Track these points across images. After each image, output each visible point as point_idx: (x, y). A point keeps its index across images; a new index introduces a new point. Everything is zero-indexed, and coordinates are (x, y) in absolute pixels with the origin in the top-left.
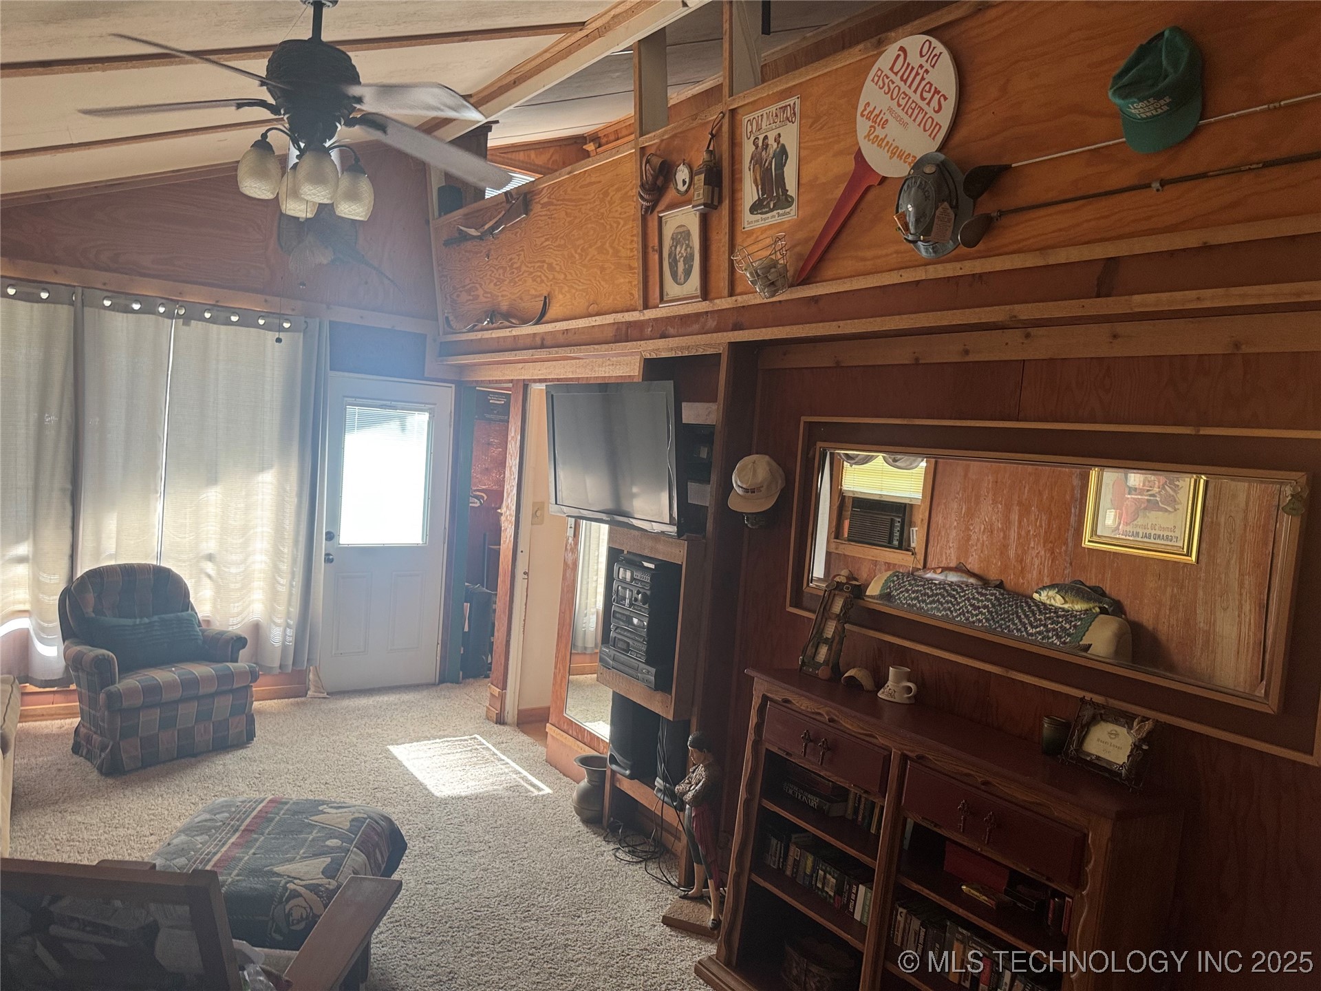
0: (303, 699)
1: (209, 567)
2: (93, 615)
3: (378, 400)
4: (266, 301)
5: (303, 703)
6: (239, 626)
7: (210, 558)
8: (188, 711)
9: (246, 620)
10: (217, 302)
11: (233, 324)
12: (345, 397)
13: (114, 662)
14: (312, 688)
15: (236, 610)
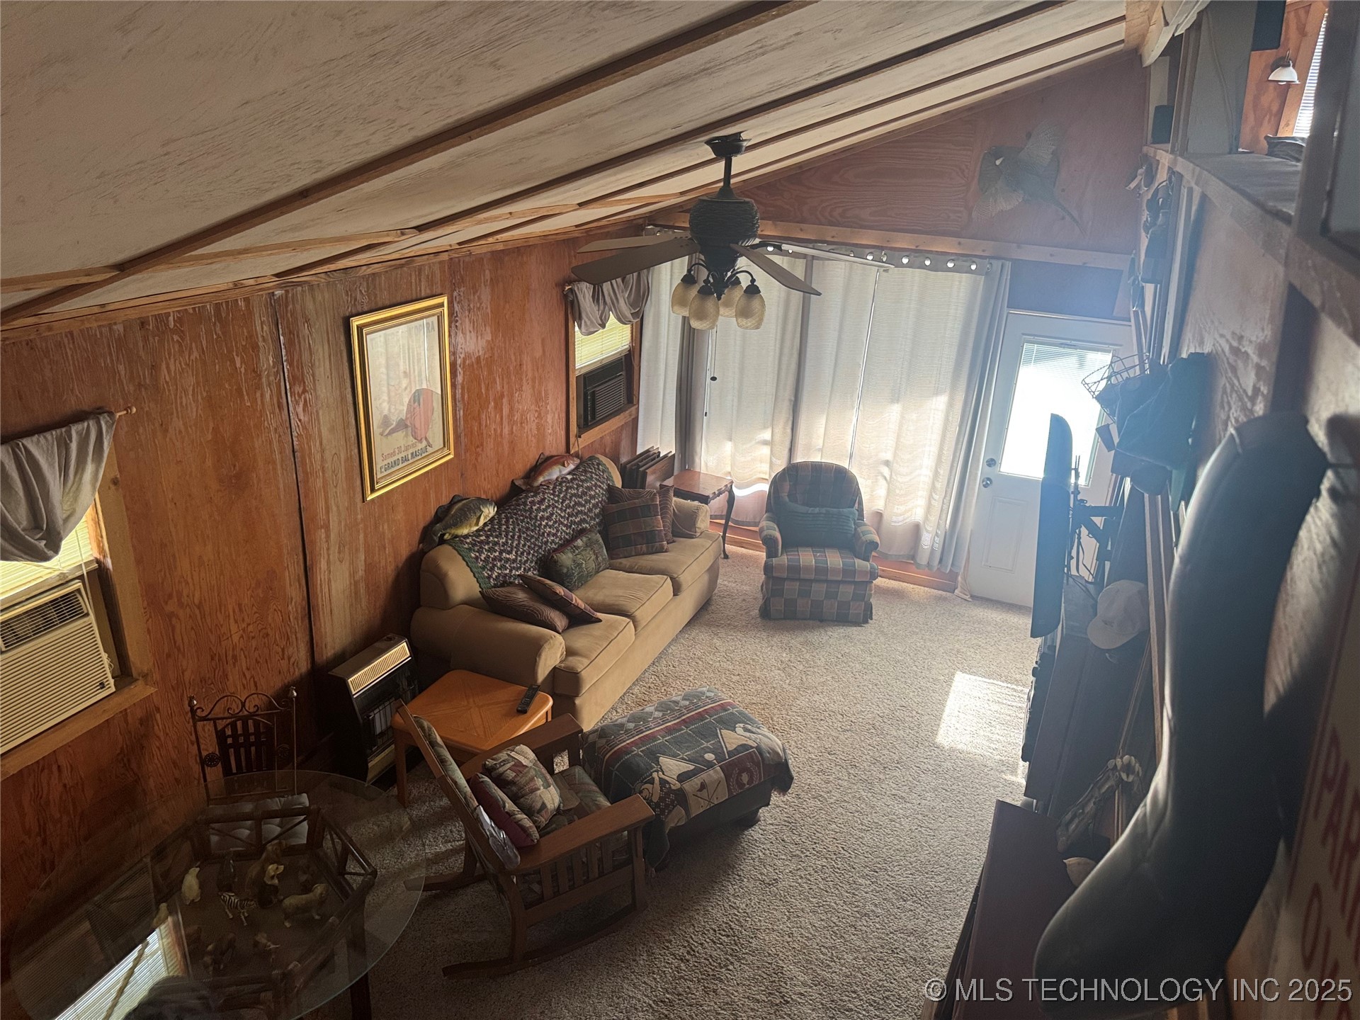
0: (949, 594)
1: (886, 471)
2: (787, 499)
3: (1055, 338)
4: (959, 243)
5: (945, 599)
6: (900, 524)
7: (887, 463)
8: (819, 590)
9: (908, 520)
10: (917, 247)
11: (925, 267)
12: (1023, 334)
13: (778, 542)
14: (959, 588)
15: (899, 511)
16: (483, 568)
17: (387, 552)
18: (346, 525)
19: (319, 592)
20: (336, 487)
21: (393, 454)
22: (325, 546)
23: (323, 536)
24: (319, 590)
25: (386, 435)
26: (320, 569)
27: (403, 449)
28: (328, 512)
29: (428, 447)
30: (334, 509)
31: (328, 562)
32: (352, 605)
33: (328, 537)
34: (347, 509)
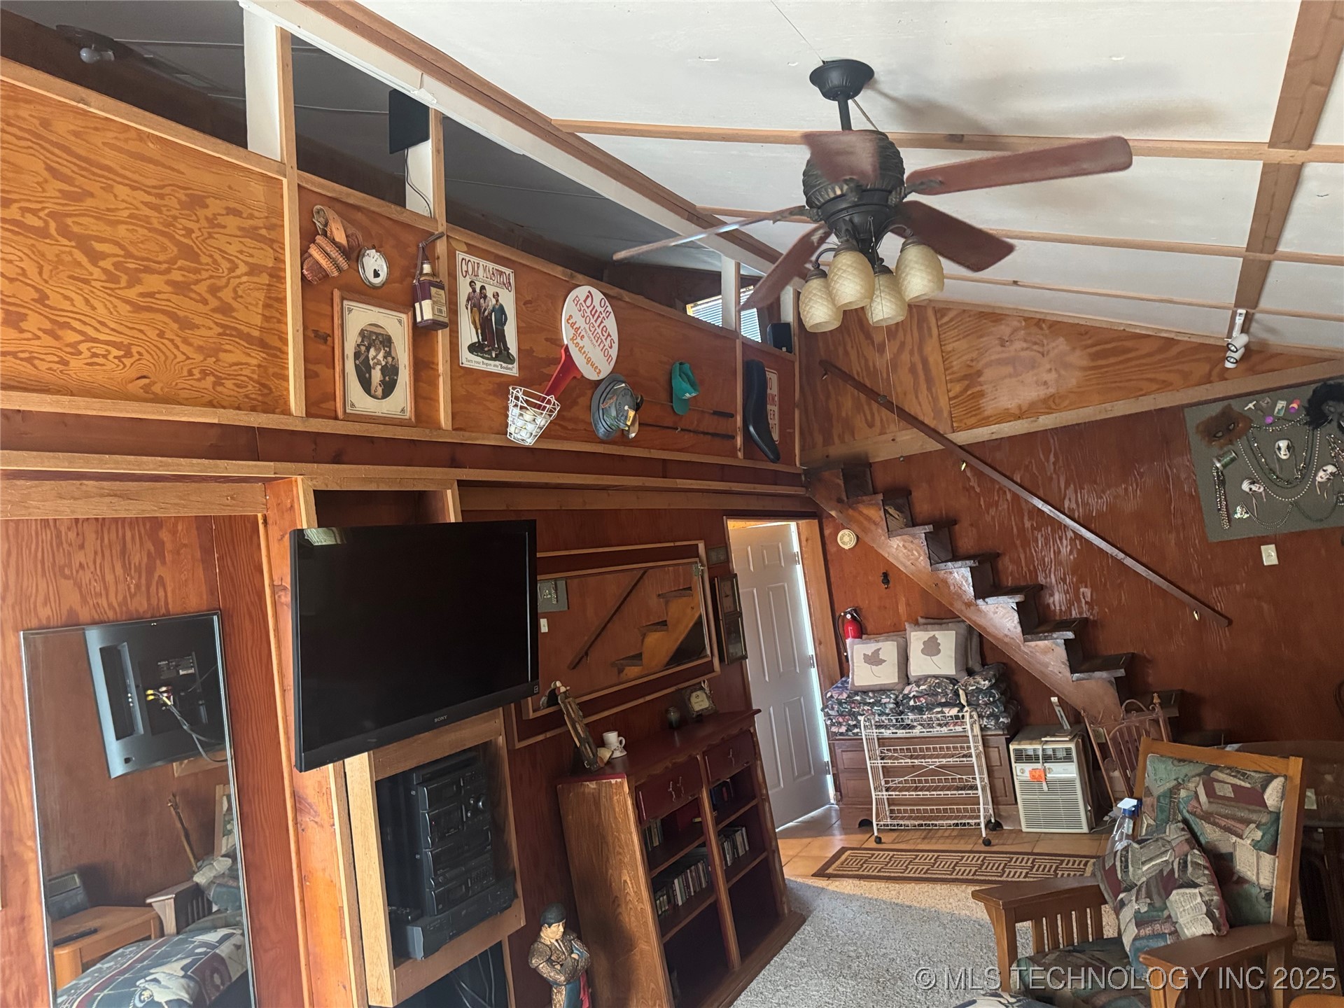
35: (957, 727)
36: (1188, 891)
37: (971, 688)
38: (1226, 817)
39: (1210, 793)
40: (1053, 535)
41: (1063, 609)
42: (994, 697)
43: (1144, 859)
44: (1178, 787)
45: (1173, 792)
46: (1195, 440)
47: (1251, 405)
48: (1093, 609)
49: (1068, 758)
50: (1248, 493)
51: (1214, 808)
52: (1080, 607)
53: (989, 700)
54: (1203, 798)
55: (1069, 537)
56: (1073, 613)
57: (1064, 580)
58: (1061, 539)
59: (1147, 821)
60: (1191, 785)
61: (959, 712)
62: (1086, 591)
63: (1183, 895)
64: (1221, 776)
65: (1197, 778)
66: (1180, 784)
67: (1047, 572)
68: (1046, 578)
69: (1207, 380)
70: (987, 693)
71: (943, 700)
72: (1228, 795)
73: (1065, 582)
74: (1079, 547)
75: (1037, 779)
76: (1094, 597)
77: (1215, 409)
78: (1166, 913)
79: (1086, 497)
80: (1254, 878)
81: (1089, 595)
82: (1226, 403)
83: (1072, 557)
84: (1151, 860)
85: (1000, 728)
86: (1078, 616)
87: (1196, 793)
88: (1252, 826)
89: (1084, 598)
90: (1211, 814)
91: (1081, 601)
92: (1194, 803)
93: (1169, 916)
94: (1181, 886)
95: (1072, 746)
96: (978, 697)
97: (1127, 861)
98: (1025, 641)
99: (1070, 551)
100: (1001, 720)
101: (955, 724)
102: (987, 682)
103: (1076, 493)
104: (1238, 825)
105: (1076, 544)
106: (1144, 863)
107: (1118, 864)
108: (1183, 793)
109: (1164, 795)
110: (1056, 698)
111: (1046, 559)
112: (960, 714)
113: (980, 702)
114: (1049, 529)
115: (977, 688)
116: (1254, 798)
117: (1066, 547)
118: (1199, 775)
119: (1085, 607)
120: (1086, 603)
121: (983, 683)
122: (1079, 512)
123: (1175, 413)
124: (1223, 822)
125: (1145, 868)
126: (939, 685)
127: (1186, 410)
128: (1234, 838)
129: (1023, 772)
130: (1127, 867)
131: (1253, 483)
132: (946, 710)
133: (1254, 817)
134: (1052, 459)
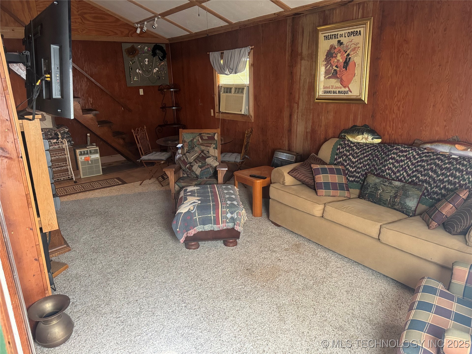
16: (337, 154)
17: (322, 129)
18: (305, 107)
19: (293, 126)
20: (303, 91)
21: (329, 88)
22: (297, 111)
23: (296, 107)
24: (293, 125)
25: (327, 78)
26: (294, 118)
27: (334, 87)
28: (299, 99)
29: (349, 92)
30: (301, 99)
31: (297, 117)
32: (304, 140)
33: (298, 108)
34: (307, 101)
35: (56, 146)
36: (209, 158)
37: (62, 132)
38: (207, 143)
39: (202, 139)
40: (80, 80)
41: (83, 106)
42: (70, 135)
43: (191, 156)
44: (193, 139)
45: (192, 141)
46: (125, 54)
47: (139, 46)
48: (93, 106)
49: (97, 153)
50: (138, 73)
51: (203, 142)
52: (89, 105)
53: (68, 136)
54: (200, 140)
55: (85, 81)
56: (86, 107)
57: (83, 95)
58: (83, 81)
59: (186, 149)
60: (197, 138)
61: (57, 141)
62: (91, 100)
63: (209, 159)
64: (204, 135)
65: (198, 136)
66: (194, 138)
67: (78, 92)
68: (77, 94)
69: (127, 35)
70: (67, 133)
71: (51, 137)
72: (206, 139)
73: (84, 96)
74: (89, 84)
75: (87, 160)
76: (93, 102)
77: (130, 45)
78: (207, 164)
79: (91, 67)
80: (214, 155)
81: (92, 101)
82: (133, 44)
83: (86, 88)
84: (193, 156)
85: (72, 146)
86: (88, 108)
87: (198, 139)
88: (213, 144)
89: (90, 102)
90: (203, 144)
91: (89, 103)
92: (198, 142)
93: (208, 164)
94: (207, 158)
95: (98, 148)
96: (64, 135)
97: (187, 157)
98: (83, 114)
99: (86, 85)
100: (72, 142)
101: (55, 145)
102: (67, 129)
103: (88, 66)
104: (209, 145)
105: (88, 83)
106: (191, 157)
107: (185, 158)
108: (195, 140)
109: (190, 141)
110: (89, 134)
111: (77, 88)
112: (57, 142)
113: (65, 136)
114: (79, 76)
115: (64, 132)
116: (212, 138)
117: (84, 84)
118: (198, 135)
119: (90, 105)
120: (91, 104)
121: (66, 130)
122: (89, 72)
123: (119, 44)
124: (206, 145)
125: (192, 158)
126: (49, 131)
127: (122, 44)
128: (209, 148)
129: (81, 159)
130: (187, 159)
131: (139, 70)
132: (52, 141)
133: (213, 142)
134: (80, 52)
